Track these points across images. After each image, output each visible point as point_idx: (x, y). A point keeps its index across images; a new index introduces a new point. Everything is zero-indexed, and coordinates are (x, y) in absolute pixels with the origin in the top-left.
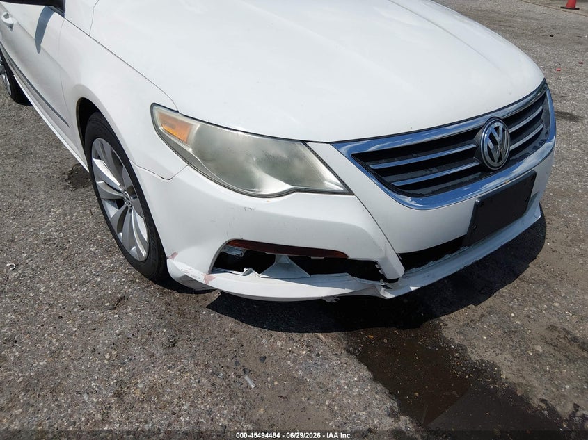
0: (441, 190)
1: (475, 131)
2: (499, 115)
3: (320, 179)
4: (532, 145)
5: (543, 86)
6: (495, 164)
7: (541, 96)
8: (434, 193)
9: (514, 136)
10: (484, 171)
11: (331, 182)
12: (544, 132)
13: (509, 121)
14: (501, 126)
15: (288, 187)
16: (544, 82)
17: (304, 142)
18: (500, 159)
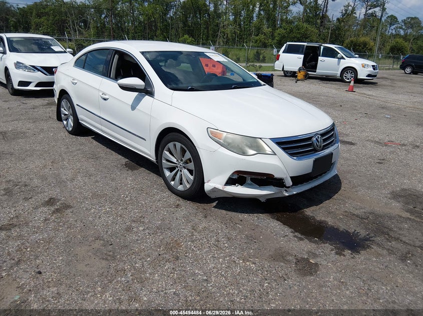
0: (303, 155)
1: (312, 137)
2: (319, 133)
3: (265, 150)
4: (331, 144)
5: (333, 125)
6: (319, 148)
7: (332, 128)
8: (300, 156)
9: (325, 140)
10: (315, 150)
11: (268, 150)
12: (335, 140)
13: (322, 135)
14: (320, 136)
15: (255, 152)
16: (333, 123)
17: (260, 138)
18: (320, 147)
